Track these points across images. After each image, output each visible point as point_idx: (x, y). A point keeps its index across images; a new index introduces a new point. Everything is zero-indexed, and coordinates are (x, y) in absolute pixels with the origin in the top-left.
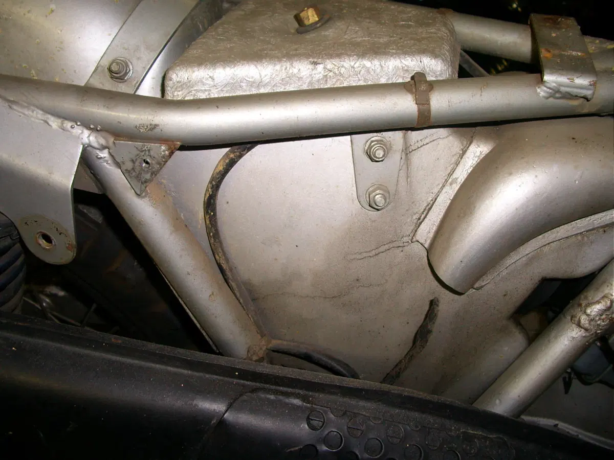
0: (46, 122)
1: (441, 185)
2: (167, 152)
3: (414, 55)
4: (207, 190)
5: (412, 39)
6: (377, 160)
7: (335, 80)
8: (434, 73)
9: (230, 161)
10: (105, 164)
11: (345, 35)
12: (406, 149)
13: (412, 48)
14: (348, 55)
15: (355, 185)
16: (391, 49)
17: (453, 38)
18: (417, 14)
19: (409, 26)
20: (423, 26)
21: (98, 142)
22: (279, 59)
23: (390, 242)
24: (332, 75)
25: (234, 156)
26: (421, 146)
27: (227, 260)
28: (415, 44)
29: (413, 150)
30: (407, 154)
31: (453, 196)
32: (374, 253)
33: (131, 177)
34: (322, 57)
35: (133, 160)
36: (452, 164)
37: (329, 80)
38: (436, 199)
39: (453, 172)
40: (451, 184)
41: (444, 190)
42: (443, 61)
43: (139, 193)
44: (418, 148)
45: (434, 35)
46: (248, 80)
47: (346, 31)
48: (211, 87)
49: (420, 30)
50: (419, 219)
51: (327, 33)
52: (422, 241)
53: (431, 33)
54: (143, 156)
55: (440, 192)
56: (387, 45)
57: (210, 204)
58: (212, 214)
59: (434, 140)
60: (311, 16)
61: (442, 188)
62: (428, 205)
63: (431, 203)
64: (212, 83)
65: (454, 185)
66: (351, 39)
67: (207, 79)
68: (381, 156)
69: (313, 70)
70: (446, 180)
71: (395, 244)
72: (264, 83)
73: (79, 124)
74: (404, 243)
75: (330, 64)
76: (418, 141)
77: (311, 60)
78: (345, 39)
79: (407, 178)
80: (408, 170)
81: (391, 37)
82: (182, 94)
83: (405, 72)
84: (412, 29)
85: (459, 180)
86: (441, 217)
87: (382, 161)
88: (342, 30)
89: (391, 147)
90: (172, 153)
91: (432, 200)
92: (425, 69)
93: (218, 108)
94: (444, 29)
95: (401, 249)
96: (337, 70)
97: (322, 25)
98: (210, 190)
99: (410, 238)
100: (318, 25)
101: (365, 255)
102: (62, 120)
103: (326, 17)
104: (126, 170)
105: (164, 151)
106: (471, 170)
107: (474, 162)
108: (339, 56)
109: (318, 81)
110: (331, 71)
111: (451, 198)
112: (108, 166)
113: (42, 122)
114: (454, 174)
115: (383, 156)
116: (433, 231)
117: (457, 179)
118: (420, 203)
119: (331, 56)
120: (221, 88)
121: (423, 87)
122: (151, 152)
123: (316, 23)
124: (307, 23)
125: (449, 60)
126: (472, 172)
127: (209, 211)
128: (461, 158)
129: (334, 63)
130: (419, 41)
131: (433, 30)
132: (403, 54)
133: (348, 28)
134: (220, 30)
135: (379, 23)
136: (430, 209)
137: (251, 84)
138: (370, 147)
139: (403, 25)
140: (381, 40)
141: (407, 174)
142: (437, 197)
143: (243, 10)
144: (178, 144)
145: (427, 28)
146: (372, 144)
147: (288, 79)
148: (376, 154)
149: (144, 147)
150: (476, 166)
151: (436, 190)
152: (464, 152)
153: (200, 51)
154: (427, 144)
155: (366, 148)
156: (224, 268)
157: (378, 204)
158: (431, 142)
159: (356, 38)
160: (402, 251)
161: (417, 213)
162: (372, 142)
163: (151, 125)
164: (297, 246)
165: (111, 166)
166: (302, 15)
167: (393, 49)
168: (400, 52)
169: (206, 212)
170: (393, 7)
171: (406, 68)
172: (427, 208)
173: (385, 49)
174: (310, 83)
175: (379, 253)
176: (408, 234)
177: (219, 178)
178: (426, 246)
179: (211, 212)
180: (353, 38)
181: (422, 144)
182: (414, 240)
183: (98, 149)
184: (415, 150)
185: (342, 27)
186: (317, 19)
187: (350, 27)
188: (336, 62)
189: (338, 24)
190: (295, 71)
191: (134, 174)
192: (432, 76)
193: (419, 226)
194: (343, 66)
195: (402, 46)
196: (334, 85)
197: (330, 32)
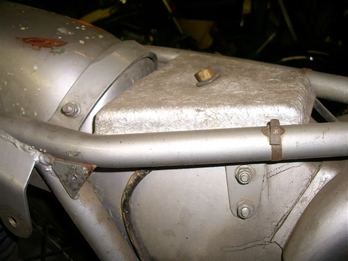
0: (14, 144)
1: (294, 202)
2: (87, 172)
3: (273, 105)
4: (123, 196)
5: (276, 92)
6: (244, 183)
7: (213, 123)
8: (289, 119)
9: (137, 177)
10: (50, 175)
11: (227, 88)
12: (267, 174)
13: (274, 99)
14: (223, 104)
15: (228, 199)
16: (257, 100)
17: (308, 91)
18: (283, 73)
19: (276, 82)
20: (286, 82)
21: (45, 160)
22: (173, 106)
23: (255, 241)
24: (211, 120)
25: (140, 174)
26: (279, 173)
27: (139, 243)
28: (277, 96)
29: (273, 175)
30: (268, 178)
31: (303, 211)
32: (242, 248)
33: (66, 185)
34: (205, 106)
35: (66, 175)
36: (303, 186)
37: (208, 123)
38: (290, 212)
39: (304, 192)
40: (302, 202)
41: (297, 206)
42: (296, 110)
43: (72, 196)
44: (277, 173)
45: (292, 89)
46: (151, 121)
47: (228, 86)
48: (125, 125)
49: (283, 85)
50: (277, 225)
51: (214, 87)
52: (279, 242)
53: (291, 87)
54: (73, 172)
55: (293, 207)
56: (256, 97)
57: (125, 205)
58: (127, 212)
59: (289, 168)
60: (206, 74)
61: (295, 204)
62: (284, 216)
63: (287, 214)
64: (125, 122)
65: (304, 203)
66: (230, 92)
67: (122, 120)
68: (246, 180)
69: (197, 115)
70: (298, 198)
71: (258, 243)
72: (161, 124)
73: (33, 147)
74: (265, 242)
75: (209, 111)
76: (277, 169)
77: (196, 108)
78: (226, 91)
79: (268, 196)
80: (269, 190)
81: (260, 90)
82: (106, 130)
83: (266, 118)
84: (277, 85)
85: (308, 199)
86: (294, 225)
87: (247, 184)
88: (225, 85)
89: (255, 173)
90: (90, 173)
91: (287, 212)
92: (281, 116)
93: (121, 143)
94: (301, 85)
95: (263, 246)
96: (214, 116)
97: (213, 81)
98: (125, 196)
99: (270, 239)
100: (210, 81)
101: (236, 248)
102: (24, 144)
103: (217, 76)
104: (63, 181)
105: (85, 171)
106: (317, 191)
107: (321, 186)
108: (217, 105)
109: (201, 123)
110: (210, 117)
111: (302, 212)
112: (52, 177)
113: (12, 144)
114: (304, 195)
115: (248, 181)
116: (288, 236)
117: (306, 198)
118: (277, 214)
119: (211, 105)
120: (132, 126)
121: (276, 131)
122: (77, 170)
123: (210, 79)
124: (203, 79)
125: (301, 108)
126: (318, 193)
127: (125, 210)
128: (311, 182)
129: (212, 111)
130: (280, 93)
131: (292, 86)
132: (265, 104)
133: (230, 83)
134: (142, 84)
135: (255, 80)
136: (286, 219)
137: (152, 124)
138: (239, 173)
139: (271, 82)
140: (252, 93)
141: (268, 192)
142: (291, 210)
143: (164, 70)
144: (94, 167)
145: (288, 84)
146: (240, 171)
147: (179, 121)
148: (242, 179)
149: (72, 167)
150: (322, 189)
151: (290, 205)
152: (313, 177)
153: (122, 99)
154: (284, 171)
155: (236, 173)
156: (137, 248)
157: (243, 215)
158: (286, 169)
159: (234, 91)
160: (264, 248)
161: (275, 221)
162: (240, 169)
163: (75, 152)
164: (187, 238)
165: (54, 177)
166: (199, 74)
167: (259, 100)
168: (264, 102)
169: (123, 211)
170: (267, 68)
171: (267, 115)
172: (284, 218)
173: (253, 100)
174: (195, 125)
175: (246, 248)
176: (268, 236)
177: (130, 189)
178: (282, 247)
179: (126, 211)
180: (232, 91)
181: (280, 171)
182: (273, 241)
183: (45, 165)
184: (274, 175)
185: (226, 83)
186: (210, 77)
187: (231, 83)
188: (213, 109)
189: (223, 81)
190: (184, 116)
191: (68, 184)
192: (287, 121)
193: (277, 231)
194: (219, 113)
195: (266, 98)
196: (212, 126)
197: (216, 87)
